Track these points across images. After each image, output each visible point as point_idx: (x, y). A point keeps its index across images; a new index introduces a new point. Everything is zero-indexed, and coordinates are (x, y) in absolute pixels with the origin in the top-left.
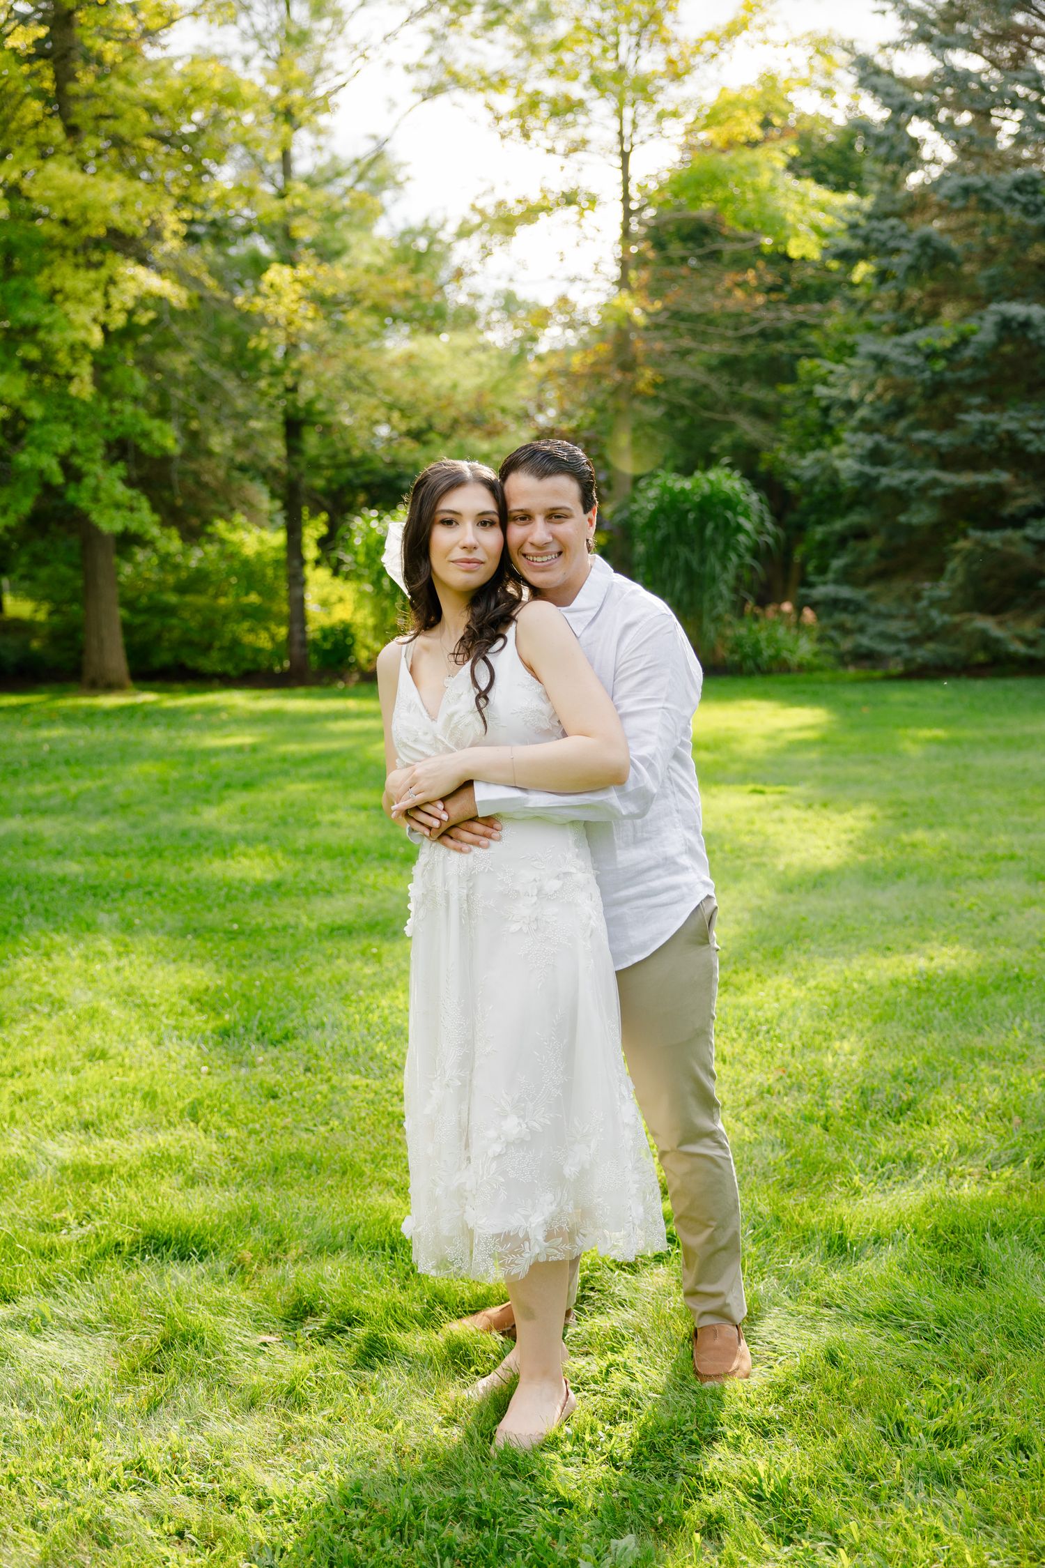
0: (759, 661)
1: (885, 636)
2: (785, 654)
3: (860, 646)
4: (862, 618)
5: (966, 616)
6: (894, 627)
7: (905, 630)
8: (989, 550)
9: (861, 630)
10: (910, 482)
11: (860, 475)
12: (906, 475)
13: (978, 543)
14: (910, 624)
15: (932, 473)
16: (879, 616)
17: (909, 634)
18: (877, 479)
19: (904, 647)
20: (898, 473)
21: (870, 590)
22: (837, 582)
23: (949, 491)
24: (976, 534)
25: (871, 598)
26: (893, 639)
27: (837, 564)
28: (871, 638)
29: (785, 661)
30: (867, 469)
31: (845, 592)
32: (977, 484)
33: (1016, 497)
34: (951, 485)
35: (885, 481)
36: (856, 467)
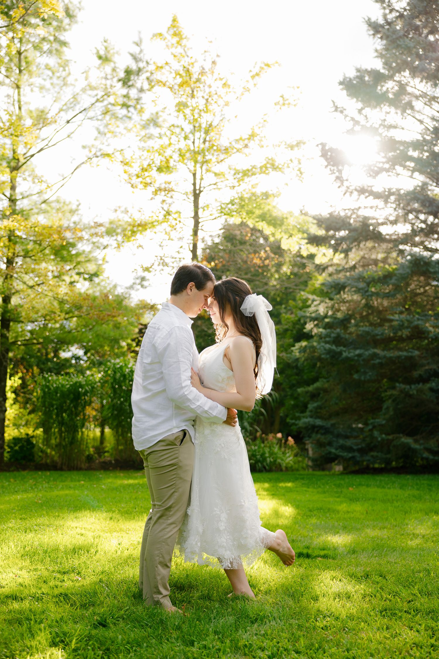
0: (265, 464)
1: (343, 448)
2: (279, 461)
3: (330, 453)
4: (329, 437)
5: (395, 435)
6: (349, 443)
7: (357, 444)
8: (408, 395)
9: (330, 444)
10: (359, 355)
11: (329, 351)
12: (358, 352)
13: (401, 391)
15: (372, 351)
16: (339, 436)
18: (340, 353)
19: (356, 454)
20: (352, 351)
21: (333, 421)
22: (311, 417)
23: (384, 361)
24: (400, 386)
25: (333, 425)
27: (311, 407)
28: (337, 449)
29: (280, 465)
30: (334, 347)
31: (319, 422)
32: (399, 357)
33: (423, 365)
34: (385, 357)
35: (345, 355)
36: (328, 346)
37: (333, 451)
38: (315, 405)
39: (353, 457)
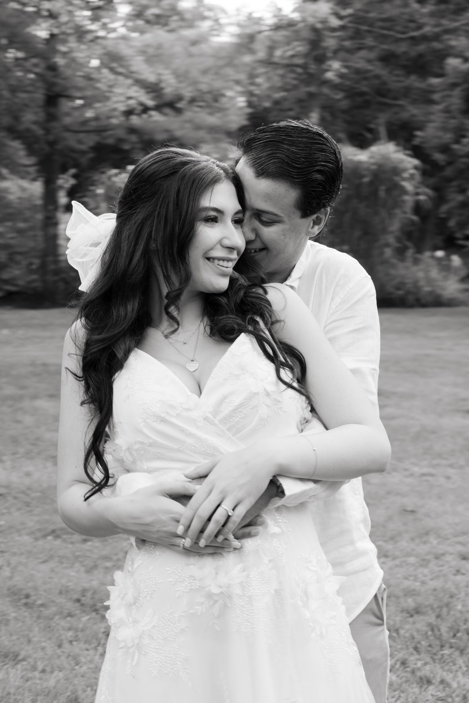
2: (439, 291)
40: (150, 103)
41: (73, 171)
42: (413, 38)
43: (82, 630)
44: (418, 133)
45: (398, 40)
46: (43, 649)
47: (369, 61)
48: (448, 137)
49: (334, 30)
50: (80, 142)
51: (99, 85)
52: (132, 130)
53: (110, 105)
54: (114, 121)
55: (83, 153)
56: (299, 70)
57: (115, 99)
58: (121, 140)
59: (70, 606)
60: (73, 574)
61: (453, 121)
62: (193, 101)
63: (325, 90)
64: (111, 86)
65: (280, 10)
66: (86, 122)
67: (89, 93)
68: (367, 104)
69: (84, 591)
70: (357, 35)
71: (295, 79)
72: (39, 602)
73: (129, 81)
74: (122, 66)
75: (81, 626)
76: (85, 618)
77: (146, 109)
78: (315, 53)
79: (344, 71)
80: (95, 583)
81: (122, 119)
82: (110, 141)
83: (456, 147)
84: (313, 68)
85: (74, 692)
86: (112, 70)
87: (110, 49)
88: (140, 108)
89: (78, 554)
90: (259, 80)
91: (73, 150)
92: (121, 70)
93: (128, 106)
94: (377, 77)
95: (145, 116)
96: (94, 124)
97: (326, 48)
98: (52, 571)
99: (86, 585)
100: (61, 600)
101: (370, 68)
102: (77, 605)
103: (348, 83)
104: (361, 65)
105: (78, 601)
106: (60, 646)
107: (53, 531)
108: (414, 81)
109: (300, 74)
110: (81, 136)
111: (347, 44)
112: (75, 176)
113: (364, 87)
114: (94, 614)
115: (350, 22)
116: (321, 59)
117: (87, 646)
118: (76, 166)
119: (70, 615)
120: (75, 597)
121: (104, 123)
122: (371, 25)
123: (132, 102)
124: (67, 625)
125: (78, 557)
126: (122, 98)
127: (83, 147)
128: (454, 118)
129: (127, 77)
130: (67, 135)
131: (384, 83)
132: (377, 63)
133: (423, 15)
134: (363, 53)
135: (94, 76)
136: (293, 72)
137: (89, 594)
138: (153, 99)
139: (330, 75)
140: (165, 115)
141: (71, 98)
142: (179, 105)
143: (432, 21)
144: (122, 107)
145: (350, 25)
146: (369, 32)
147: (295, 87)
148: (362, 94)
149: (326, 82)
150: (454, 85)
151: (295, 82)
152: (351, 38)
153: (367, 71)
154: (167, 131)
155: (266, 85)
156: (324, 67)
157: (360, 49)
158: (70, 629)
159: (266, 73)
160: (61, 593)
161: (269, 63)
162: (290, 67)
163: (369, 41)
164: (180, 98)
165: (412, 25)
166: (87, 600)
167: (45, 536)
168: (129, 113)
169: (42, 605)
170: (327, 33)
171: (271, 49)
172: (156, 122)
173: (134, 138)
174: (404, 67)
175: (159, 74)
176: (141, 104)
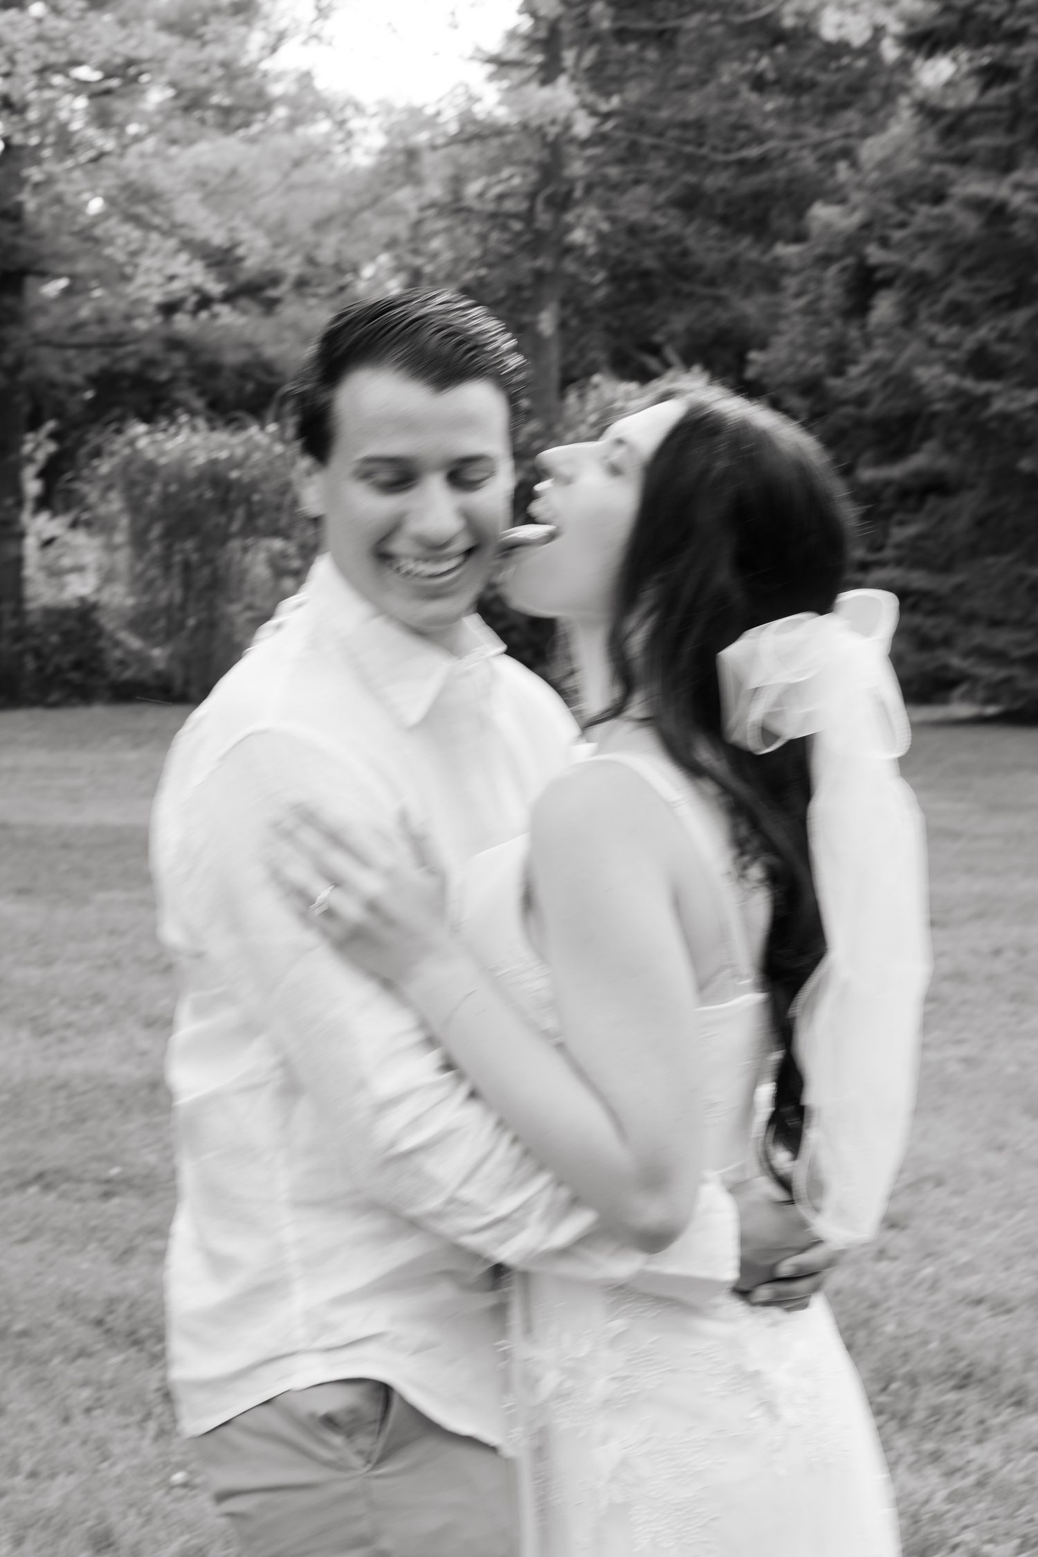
3: (945, 667)
4: (946, 624)
6: (1001, 639)
7: (1022, 644)
9: (947, 641)
11: (957, 393)
14: (1026, 635)
16: (970, 619)
17: (1027, 651)
18: (986, 399)
19: (1017, 671)
20: (1017, 393)
25: (958, 589)
26: (998, 657)
27: (901, 533)
28: (964, 657)
30: (969, 384)
35: (998, 405)
36: (952, 379)
37: (956, 662)
38: (911, 530)
39: (1008, 680)
40: (216, 288)
41: (51, 425)
42: (742, 163)
43: (112, 1385)
44: (753, 355)
45: (712, 167)
46: (32, 1426)
47: (656, 208)
48: (819, 361)
49: (585, 144)
50: (67, 367)
51: (108, 251)
52: (175, 344)
53: (131, 289)
54: (141, 325)
55: (74, 389)
56: (517, 226)
57: (140, 280)
58: (150, 363)
59: (83, 1335)
60: (85, 1266)
61: (825, 332)
62: (301, 284)
63: (570, 266)
64: (134, 254)
65: (474, 99)
66: (78, 327)
67: (82, 266)
68: (649, 294)
69: (112, 1303)
70: (633, 154)
71: (508, 242)
72: (18, 1327)
73: (172, 243)
74: (156, 212)
75: (107, 1376)
76: (115, 1359)
77: (205, 302)
78: (548, 191)
79: (605, 226)
80: (133, 1285)
81: (158, 319)
82: (131, 365)
83: (833, 383)
84: (544, 219)
85: (102, 1518)
86: (136, 220)
87: (133, 176)
88: (194, 299)
89: (93, 1223)
90: (436, 244)
91: (53, 385)
92: (157, 220)
93: (167, 294)
94: (675, 240)
95: (204, 315)
96: (95, 332)
97: (572, 182)
98: (41, 1259)
99: (115, 1290)
100: (62, 1321)
101: (659, 220)
102: (98, 1331)
103: (614, 252)
104: (639, 215)
105: (99, 1323)
106: (66, 1420)
107: (40, 1176)
108: (746, 248)
109: (518, 234)
110: (71, 353)
111: (614, 172)
112: (54, 436)
113: (649, 260)
114: (132, 1352)
115: (616, 127)
116: (561, 203)
117: (123, 1420)
118: (58, 414)
119: (83, 1353)
120: (94, 1313)
121: (115, 327)
122: (660, 134)
123: (177, 285)
124: (80, 1376)
125: (94, 1230)
126: (157, 279)
127: (77, 378)
128: (827, 324)
129: (166, 234)
130: (44, 352)
131: (685, 253)
132: (673, 212)
133: (766, 116)
134: (642, 190)
135: (98, 231)
136: (504, 228)
137: (122, 1308)
138: (220, 279)
139: (578, 236)
140: (244, 312)
141: (46, 276)
142: (272, 293)
143: (784, 129)
144: (157, 297)
145: (619, 134)
146: (655, 147)
147: (507, 258)
148: (645, 274)
149: (569, 250)
150: (826, 260)
151: (507, 249)
152: (621, 161)
153: (655, 228)
154: (249, 345)
155: (447, 256)
156: (569, 217)
157: (637, 182)
158: (85, 1383)
159: (448, 230)
160: (62, 1306)
161: (455, 208)
162: (497, 218)
163: (657, 166)
164: (275, 279)
165: (742, 136)
166: (117, 1321)
167: (23, 1186)
168: (169, 309)
169: (24, 1334)
170: (572, 150)
171: (457, 181)
172: (227, 328)
173: (178, 359)
174: (724, 220)
175: (232, 230)
176: (197, 290)
